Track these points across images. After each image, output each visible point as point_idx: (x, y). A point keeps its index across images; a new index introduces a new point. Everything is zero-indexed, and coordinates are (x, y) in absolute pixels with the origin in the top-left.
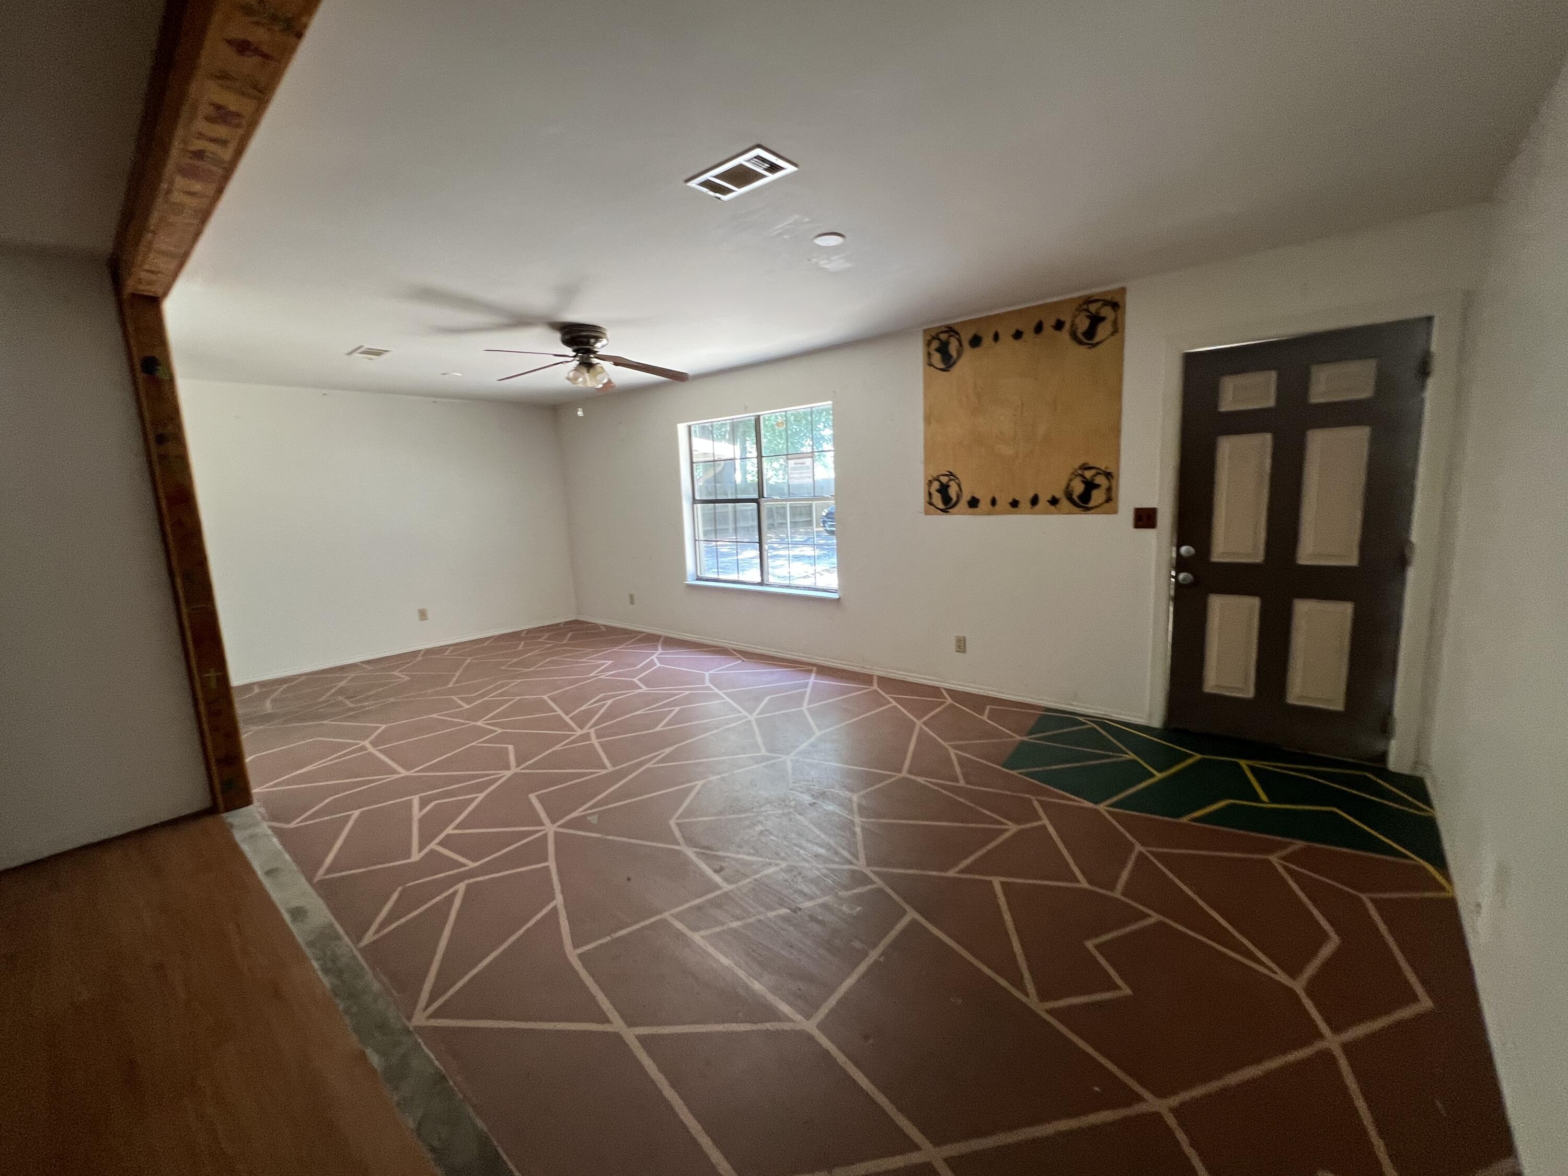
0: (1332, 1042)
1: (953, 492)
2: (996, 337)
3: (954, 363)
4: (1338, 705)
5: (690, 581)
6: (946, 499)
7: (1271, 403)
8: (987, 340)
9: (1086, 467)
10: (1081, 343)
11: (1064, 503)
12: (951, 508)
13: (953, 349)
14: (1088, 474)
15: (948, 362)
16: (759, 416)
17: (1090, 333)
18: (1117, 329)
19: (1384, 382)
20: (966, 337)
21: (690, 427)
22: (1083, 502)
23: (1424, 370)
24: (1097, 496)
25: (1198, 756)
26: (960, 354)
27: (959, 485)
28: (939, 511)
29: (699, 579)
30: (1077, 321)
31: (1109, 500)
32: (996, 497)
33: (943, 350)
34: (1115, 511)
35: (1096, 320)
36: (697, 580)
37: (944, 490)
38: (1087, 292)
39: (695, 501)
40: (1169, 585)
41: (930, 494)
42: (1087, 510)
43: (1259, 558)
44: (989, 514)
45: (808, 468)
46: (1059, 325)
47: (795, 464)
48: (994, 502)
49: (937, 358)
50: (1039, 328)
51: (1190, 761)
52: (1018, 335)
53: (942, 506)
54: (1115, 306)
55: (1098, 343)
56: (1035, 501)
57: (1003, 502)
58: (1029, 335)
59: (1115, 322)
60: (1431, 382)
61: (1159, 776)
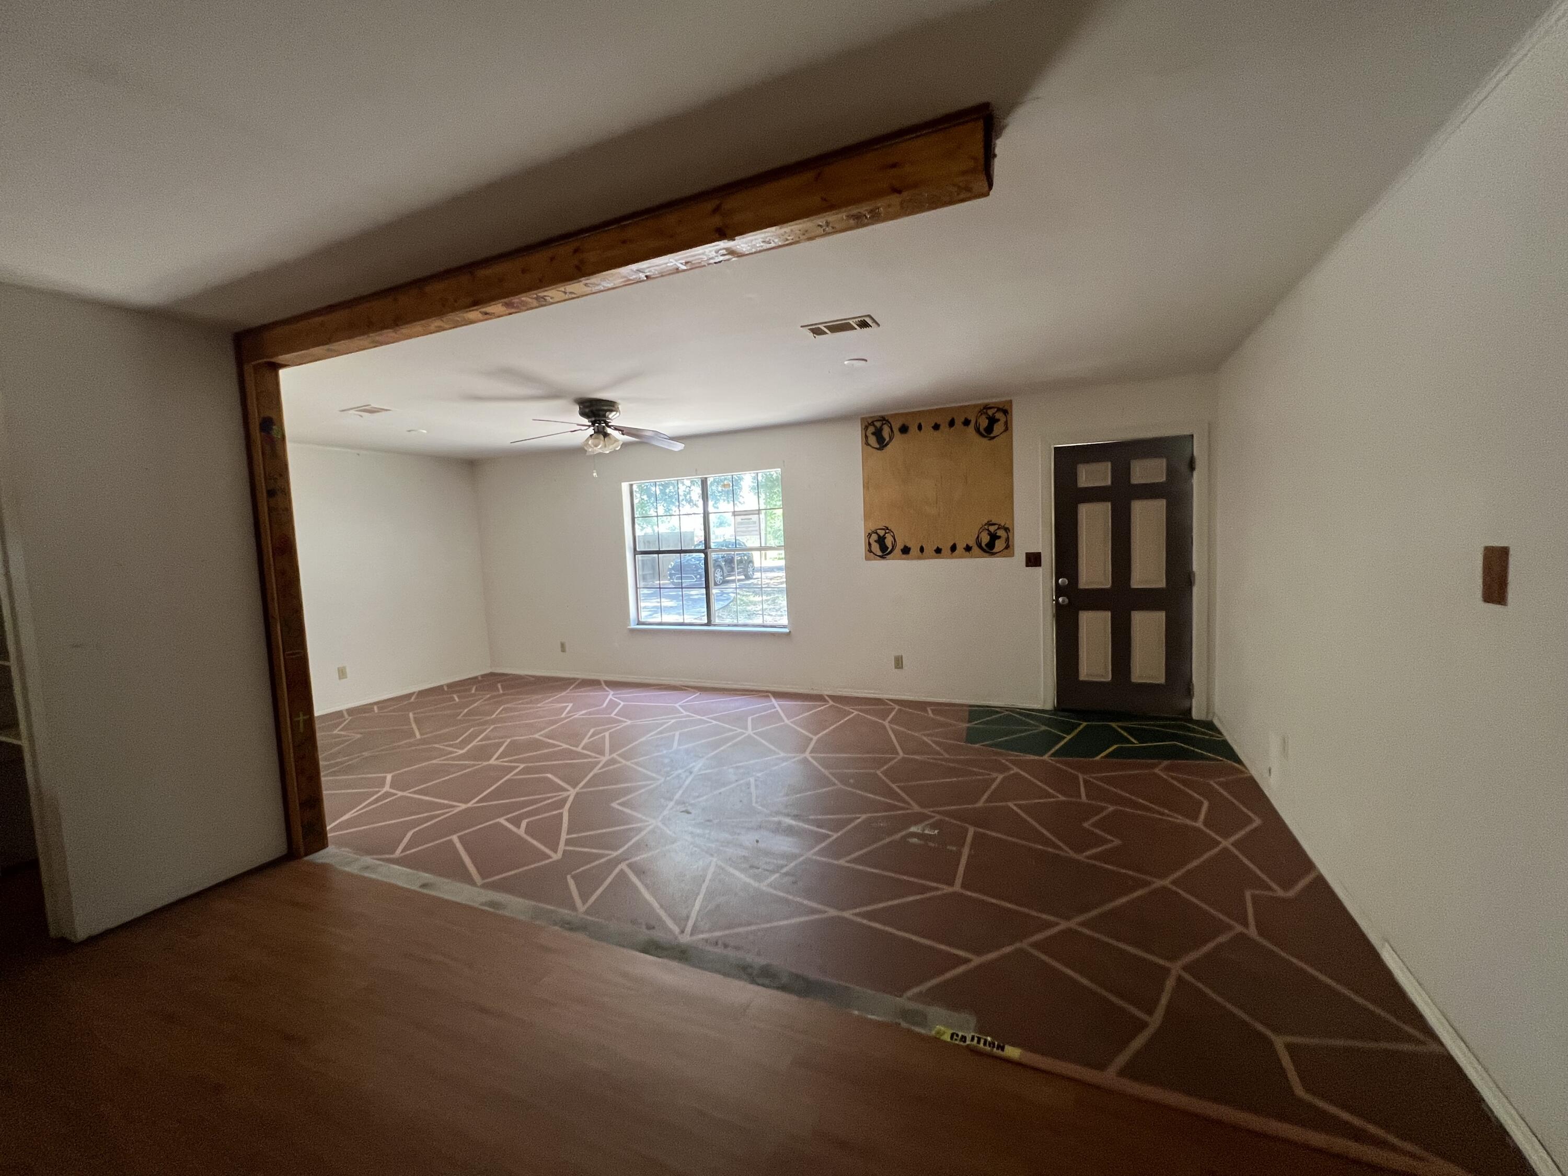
0: (1226, 843)
1: (889, 542)
2: (920, 427)
3: (886, 445)
4: (1162, 681)
5: (633, 626)
6: (883, 548)
7: (1109, 483)
8: (913, 429)
9: (990, 524)
10: (983, 436)
11: (976, 549)
12: (886, 555)
13: (886, 433)
14: (992, 529)
15: (882, 444)
16: (706, 478)
17: (989, 429)
18: (1007, 428)
19: (1171, 472)
20: (896, 427)
21: (631, 485)
22: (989, 549)
23: (1192, 466)
24: (999, 545)
25: (1085, 724)
26: (891, 439)
27: (894, 537)
28: (878, 557)
29: (639, 623)
30: (980, 420)
31: (1007, 547)
32: (924, 546)
33: (878, 434)
34: (1012, 555)
35: (993, 421)
36: (638, 624)
37: (881, 541)
38: (986, 401)
39: (636, 552)
40: (1052, 605)
41: (870, 544)
42: (993, 554)
43: (1108, 585)
44: (919, 558)
45: (755, 523)
46: (967, 423)
47: (742, 519)
48: (922, 550)
49: (873, 440)
50: (952, 423)
51: (1081, 727)
52: (936, 427)
53: (880, 554)
54: (1005, 412)
55: (994, 437)
56: (953, 548)
57: (929, 549)
58: (944, 427)
59: (1006, 423)
60: (1195, 474)
61: (1069, 737)
